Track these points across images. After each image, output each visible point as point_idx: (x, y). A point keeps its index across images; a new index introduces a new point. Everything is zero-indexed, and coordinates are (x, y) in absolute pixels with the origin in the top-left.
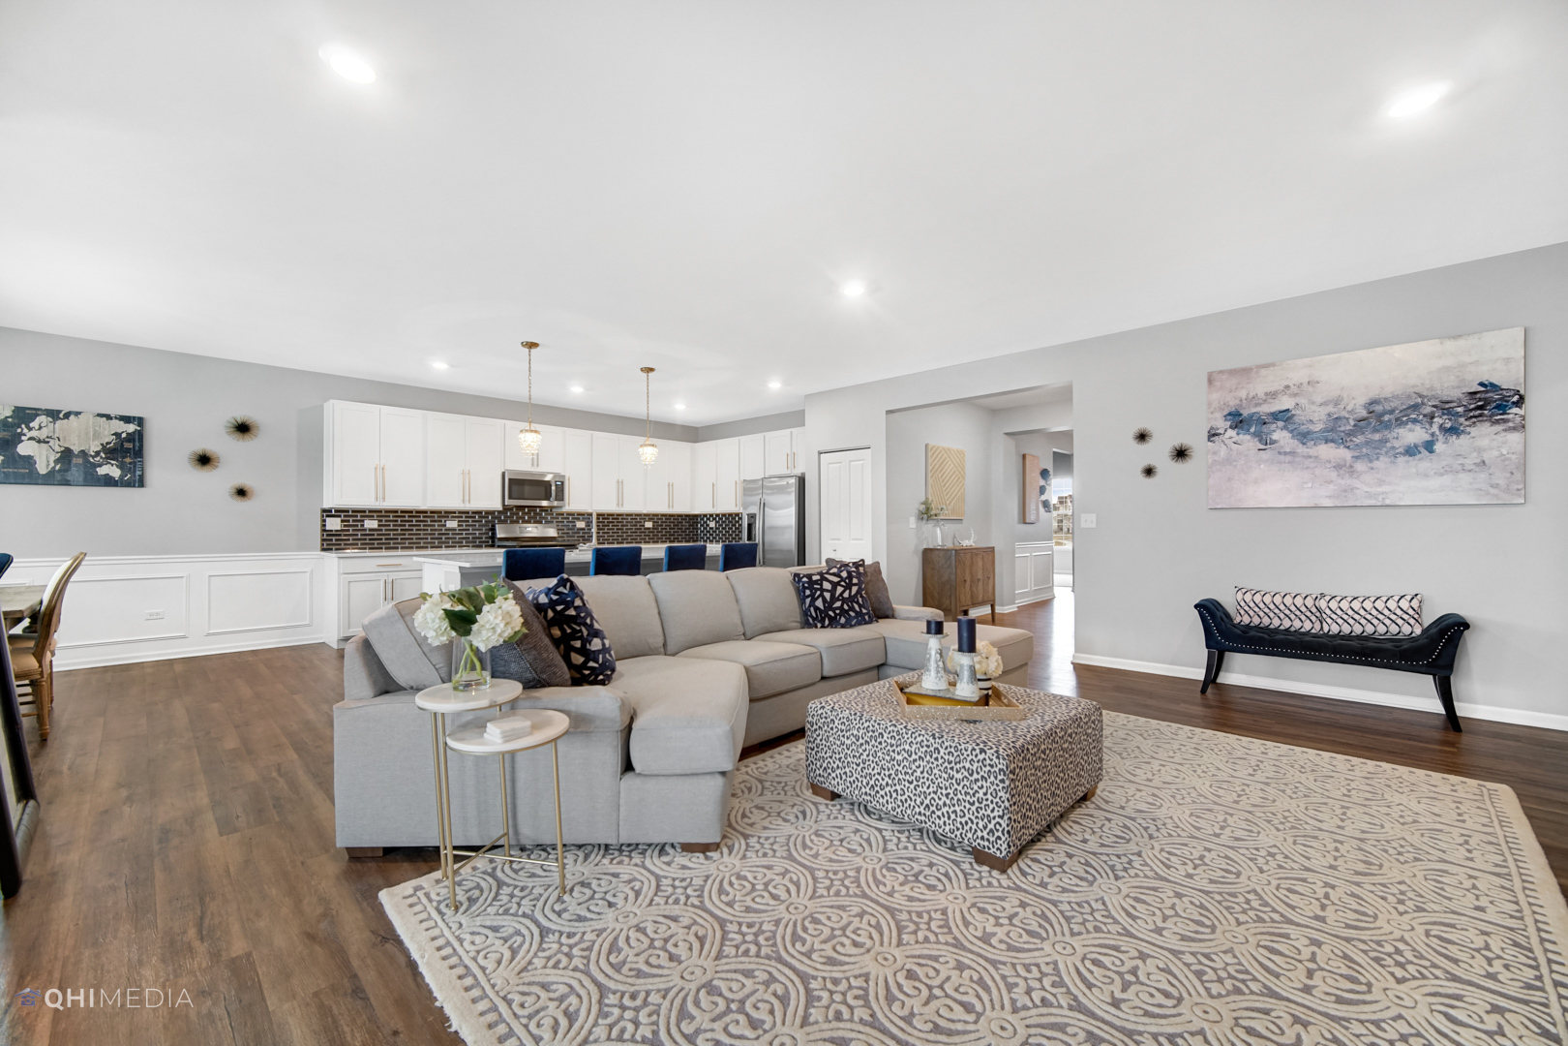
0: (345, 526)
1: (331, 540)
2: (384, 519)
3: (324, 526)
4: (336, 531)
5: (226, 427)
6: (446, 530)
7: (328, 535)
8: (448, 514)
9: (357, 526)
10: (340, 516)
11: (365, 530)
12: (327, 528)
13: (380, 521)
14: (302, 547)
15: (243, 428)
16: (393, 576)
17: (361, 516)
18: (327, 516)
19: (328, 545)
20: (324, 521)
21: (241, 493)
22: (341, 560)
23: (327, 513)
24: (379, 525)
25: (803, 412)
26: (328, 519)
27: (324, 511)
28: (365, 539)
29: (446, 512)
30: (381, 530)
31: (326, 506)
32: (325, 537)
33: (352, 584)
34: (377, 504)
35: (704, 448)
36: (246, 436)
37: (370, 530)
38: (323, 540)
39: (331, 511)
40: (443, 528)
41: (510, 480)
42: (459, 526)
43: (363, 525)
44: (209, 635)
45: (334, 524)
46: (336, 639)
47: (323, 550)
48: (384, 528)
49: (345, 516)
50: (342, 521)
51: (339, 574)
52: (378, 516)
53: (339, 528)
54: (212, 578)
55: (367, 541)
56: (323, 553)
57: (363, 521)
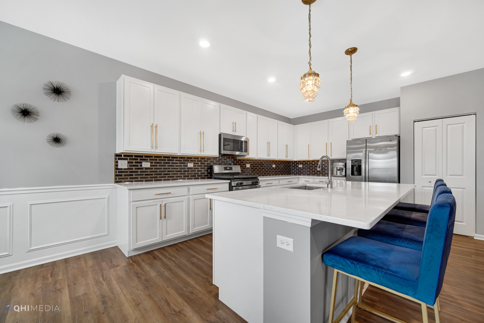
0: (130, 166)
1: (122, 175)
2: (154, 162)
3: (117, 165)
4: (125, 169)
5: (44, 89)
6: (188, 168)
7: (119, 172)
8: (189, 159)
9: (138, 166)
10: (127, 159)
11: (143, 168)
12: (119, 167)
13: (151, 163)
14: (102, 181)
15: (57, 91)
16: (165, 201)
17: (140, 159)
18: (119, 159)
19: (119, 179)
20: (117, 162)
21: (57, 140)
22: (131, 192)
23: (119, 156)
24: (151, 166)
25: (398, 99)
26: (119, 161)
27: (117, 155)
28: (143, 175)
29: (187, 158)
30: (152, 169)
31: (118, 152)
32: (117, 174)
33: (138, 209)
34: (152, 151)
35: (300, 127)
36: (60, 97)
37: (146, 168)
38: (116, 175)
39: (121, 156)
40: (186, 168)
41: (224, 138)
42: (194, 166)
43: (141, 166)
44: (30, 251)
45: (123, 164)
46: (127, 249)
47: (116, 182)
48: (153, 167)
49: (130, 159)
50: (128, 163)
51: (130, 202)
52: (150, 160)
53: (126, 167)
54: (33, 206)
55: (144, 176)
56: (116, 185)
57: (141, 163)
